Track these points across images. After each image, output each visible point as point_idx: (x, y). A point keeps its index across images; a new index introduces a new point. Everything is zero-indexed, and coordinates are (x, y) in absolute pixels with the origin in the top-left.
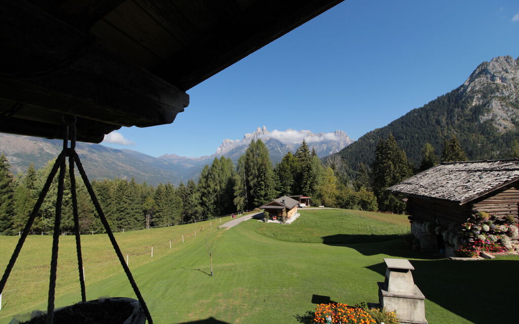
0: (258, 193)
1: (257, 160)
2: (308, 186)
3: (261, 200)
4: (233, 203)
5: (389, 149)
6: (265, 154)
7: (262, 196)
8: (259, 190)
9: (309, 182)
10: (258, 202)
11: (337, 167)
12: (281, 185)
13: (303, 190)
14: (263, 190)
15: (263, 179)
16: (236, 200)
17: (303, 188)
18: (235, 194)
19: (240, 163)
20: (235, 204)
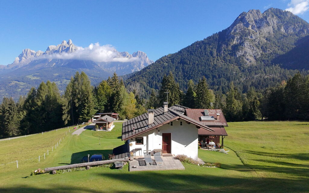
0: (83, 111)
1: (81, 88)
2: (117, 106)
3: (84, 116)
4: (61, 118)
5: (169, 82)
6: (87, 83)
7: (85, 114)
8: (83, 109)
9: (118, 104)
10: (82, 118)
11: (137, 92)
12: (98, 105)
13: (114, 109)
14: (86, 109)
15: (86, 102)
16: (64, 117)
17: (114, 107)
18: (63, 112)
19: (68, 89)
20: (63, 120)
